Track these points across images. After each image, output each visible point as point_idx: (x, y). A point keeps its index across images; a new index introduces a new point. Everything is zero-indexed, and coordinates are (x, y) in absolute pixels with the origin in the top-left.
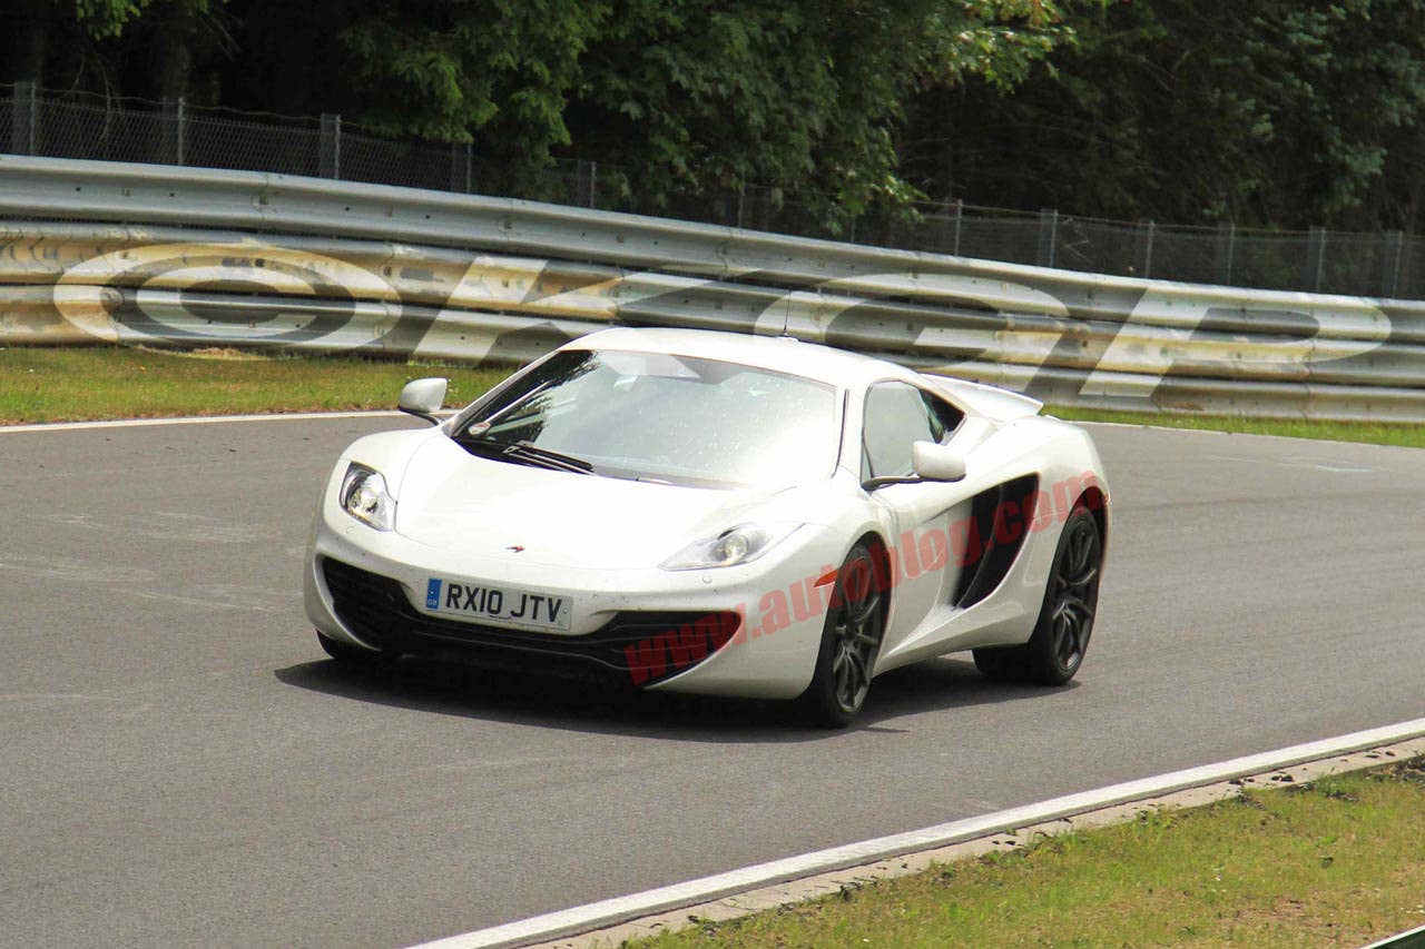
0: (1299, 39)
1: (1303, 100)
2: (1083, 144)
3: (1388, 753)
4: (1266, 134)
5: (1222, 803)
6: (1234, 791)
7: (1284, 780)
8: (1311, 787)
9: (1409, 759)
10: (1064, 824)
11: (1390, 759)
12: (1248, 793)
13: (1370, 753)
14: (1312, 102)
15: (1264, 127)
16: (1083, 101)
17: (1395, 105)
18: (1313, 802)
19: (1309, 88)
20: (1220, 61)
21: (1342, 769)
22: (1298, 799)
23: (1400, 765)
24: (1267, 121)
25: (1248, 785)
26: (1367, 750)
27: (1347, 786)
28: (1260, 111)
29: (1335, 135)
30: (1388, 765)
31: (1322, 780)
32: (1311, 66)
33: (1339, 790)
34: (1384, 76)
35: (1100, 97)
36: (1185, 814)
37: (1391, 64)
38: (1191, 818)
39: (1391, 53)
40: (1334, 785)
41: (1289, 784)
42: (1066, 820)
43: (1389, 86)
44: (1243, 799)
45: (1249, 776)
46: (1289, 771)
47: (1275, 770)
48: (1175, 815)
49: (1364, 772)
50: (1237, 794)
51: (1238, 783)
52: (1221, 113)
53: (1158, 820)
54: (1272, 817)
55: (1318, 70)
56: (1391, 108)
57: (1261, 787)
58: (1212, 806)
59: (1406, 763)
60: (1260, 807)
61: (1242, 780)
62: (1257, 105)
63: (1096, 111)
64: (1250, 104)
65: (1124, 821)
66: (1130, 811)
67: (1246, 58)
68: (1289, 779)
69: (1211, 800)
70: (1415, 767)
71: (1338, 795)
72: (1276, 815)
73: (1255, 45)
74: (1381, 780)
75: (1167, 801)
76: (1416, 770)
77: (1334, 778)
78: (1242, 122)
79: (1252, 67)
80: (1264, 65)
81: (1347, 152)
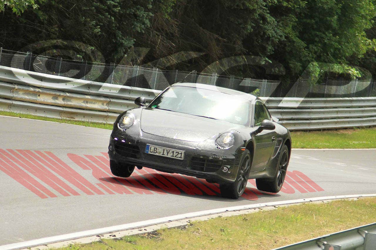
0: (110, 3)
1: (110, 22)
2: (41, 32)
3: (145, 230)
4: (98, 32)
5: (94, 242)
6: (98, 239)
7: (113, 236)
8: (121, 239)
9: (151, 232)
10: (45, 246)
11: (146, 232)
12: (102, 240)
13: (139, 229)
14: (113, 23)
15: (98, 30)
16: (41, 18)
17: (139, 26)
18: (123, 244)
19: (113, 18)
20: (85, 8)
21: (131, 234)
22: (118, 242)
23: (149, 234)
24: (99, 28)
25: (102, 237)
26: (138, 228)
27: (133, 239)
28: (97, 25)
29: (119, 33)
30: (145, 233)
31: (125, 237)
32: (113, 11)
33: (130, 240)
34: (136, 16)
35: (47, 17)
36: (83, 246)
37: (138, 13)
38: (85, 247)
39: (138, 9)
40: (128, 239)
41: (115, 238)
42: (46, 245)
43: (137, 19)
44: (100, 242)
45: (102, 235)
46: (114, 234)
47: (110, 233)
48: (80, 246)
49: (137, 235)
50: (99, 240)
51: (99, 236)
52: (85, 25)
53: (75, 247)
54: (110, 248)
55: (115, 12)
56: (138, 26)
57: (106, 238)
58: (91, 243)
59: (150, 233)
60: (106, 244)
61: (100, 236)
62: (96, 23)
63: (45, 22)
64: (94, 22)
65: (64, 247)
66: (66, 244)
67: (94, 8)
68: (115, 236)
69: (91, 241)
70: (153, 234)
71: (130, 242)
72: (111, 247)
73: (96, 4)
74: (143, 238)
75: (77, 241)
76: (154, 236)
77: (128, 237)
78: (91, 28)
79: (95, 11)
80: (99, 11)
81: (123, 39)
